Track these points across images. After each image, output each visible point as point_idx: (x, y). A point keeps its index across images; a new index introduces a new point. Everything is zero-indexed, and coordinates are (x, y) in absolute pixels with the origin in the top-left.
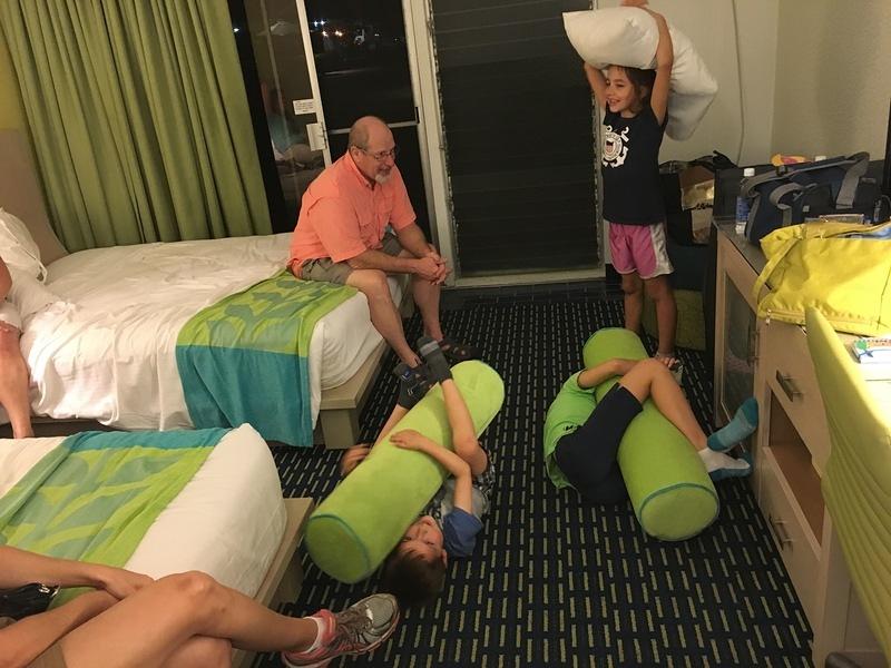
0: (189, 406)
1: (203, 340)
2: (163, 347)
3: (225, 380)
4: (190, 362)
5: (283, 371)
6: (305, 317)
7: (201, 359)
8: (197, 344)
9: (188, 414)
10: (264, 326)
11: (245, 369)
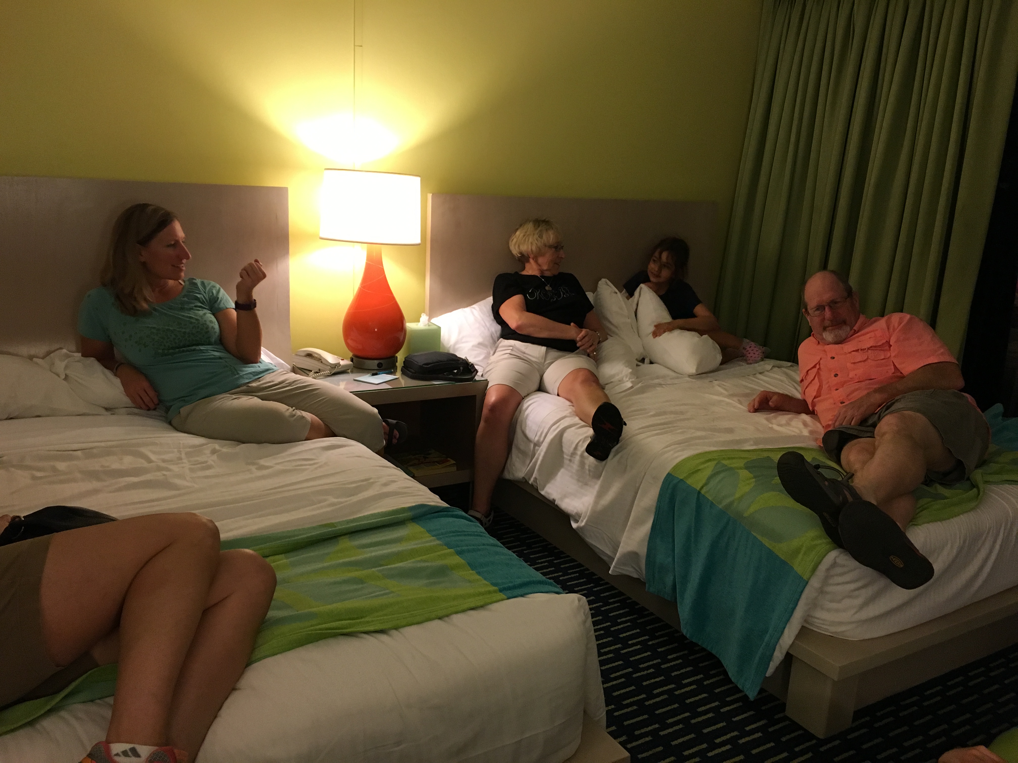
0: (649, 550)
1: (696, 482)
2: (656, 468)
4: (672, 499)
7: (683, 502)
8: (689, 482)
9: (644, 559)
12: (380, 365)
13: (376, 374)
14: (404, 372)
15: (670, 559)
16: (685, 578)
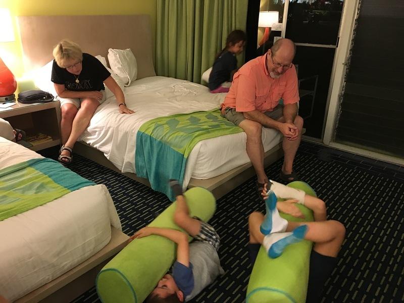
0: (136, 161)
1: (149, 133)
2: (133, 129)
3: (152, 155)
4: (141, 141)
5: (176, 161)
6: (196, 137)
7: (146, 141)
8: (146, 133)
9: (134, 165)
10: (176, 135)
11: (161, 153)
12: (6, 99)
13: (5, 103)
14: (19, 101)
15: (144, 163)
16: (150, 169)
